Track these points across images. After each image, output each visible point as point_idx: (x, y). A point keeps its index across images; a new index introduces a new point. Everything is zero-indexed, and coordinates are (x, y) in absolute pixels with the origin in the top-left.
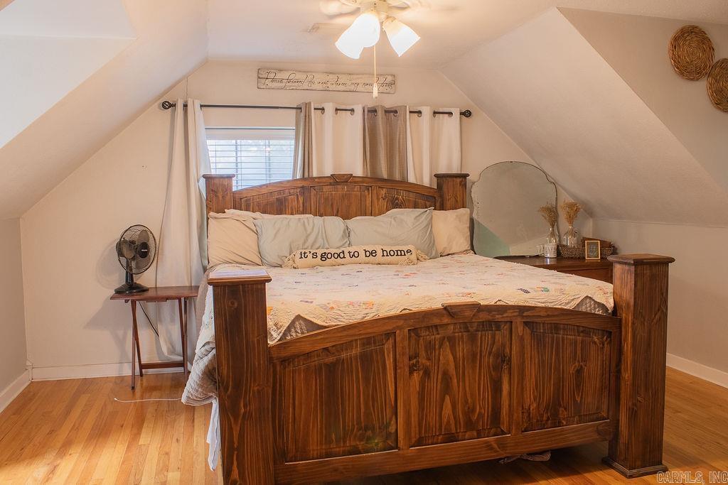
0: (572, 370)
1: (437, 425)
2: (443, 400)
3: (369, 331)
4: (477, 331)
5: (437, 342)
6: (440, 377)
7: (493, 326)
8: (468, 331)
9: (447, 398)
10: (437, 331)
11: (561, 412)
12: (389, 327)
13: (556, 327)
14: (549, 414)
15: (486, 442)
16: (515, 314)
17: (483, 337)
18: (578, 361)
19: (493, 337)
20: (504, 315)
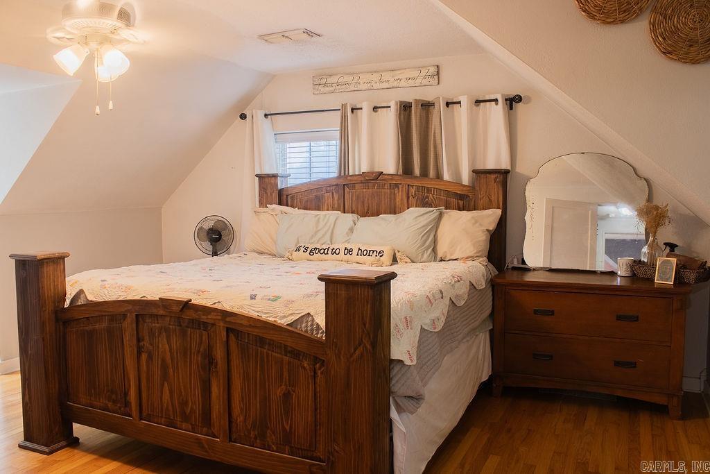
0: (279, 391)
1: (160, 406)
2: (163, 385)
3: (111, 310)
4: (187, 327)
5: (157, 331)
6: (160, 363)
7: (202, 326)
8: (181, 326)
9: (166, 385)
10: (157, 320)
11: (268, 435)
12: (123, 309)
13: (261, 341)
14: (256, 433)
15: (198, 439)
16: (219, 318)
17: (192, 335)
18: (286, 385)
19: (201, 336)
20: (209, 317)
